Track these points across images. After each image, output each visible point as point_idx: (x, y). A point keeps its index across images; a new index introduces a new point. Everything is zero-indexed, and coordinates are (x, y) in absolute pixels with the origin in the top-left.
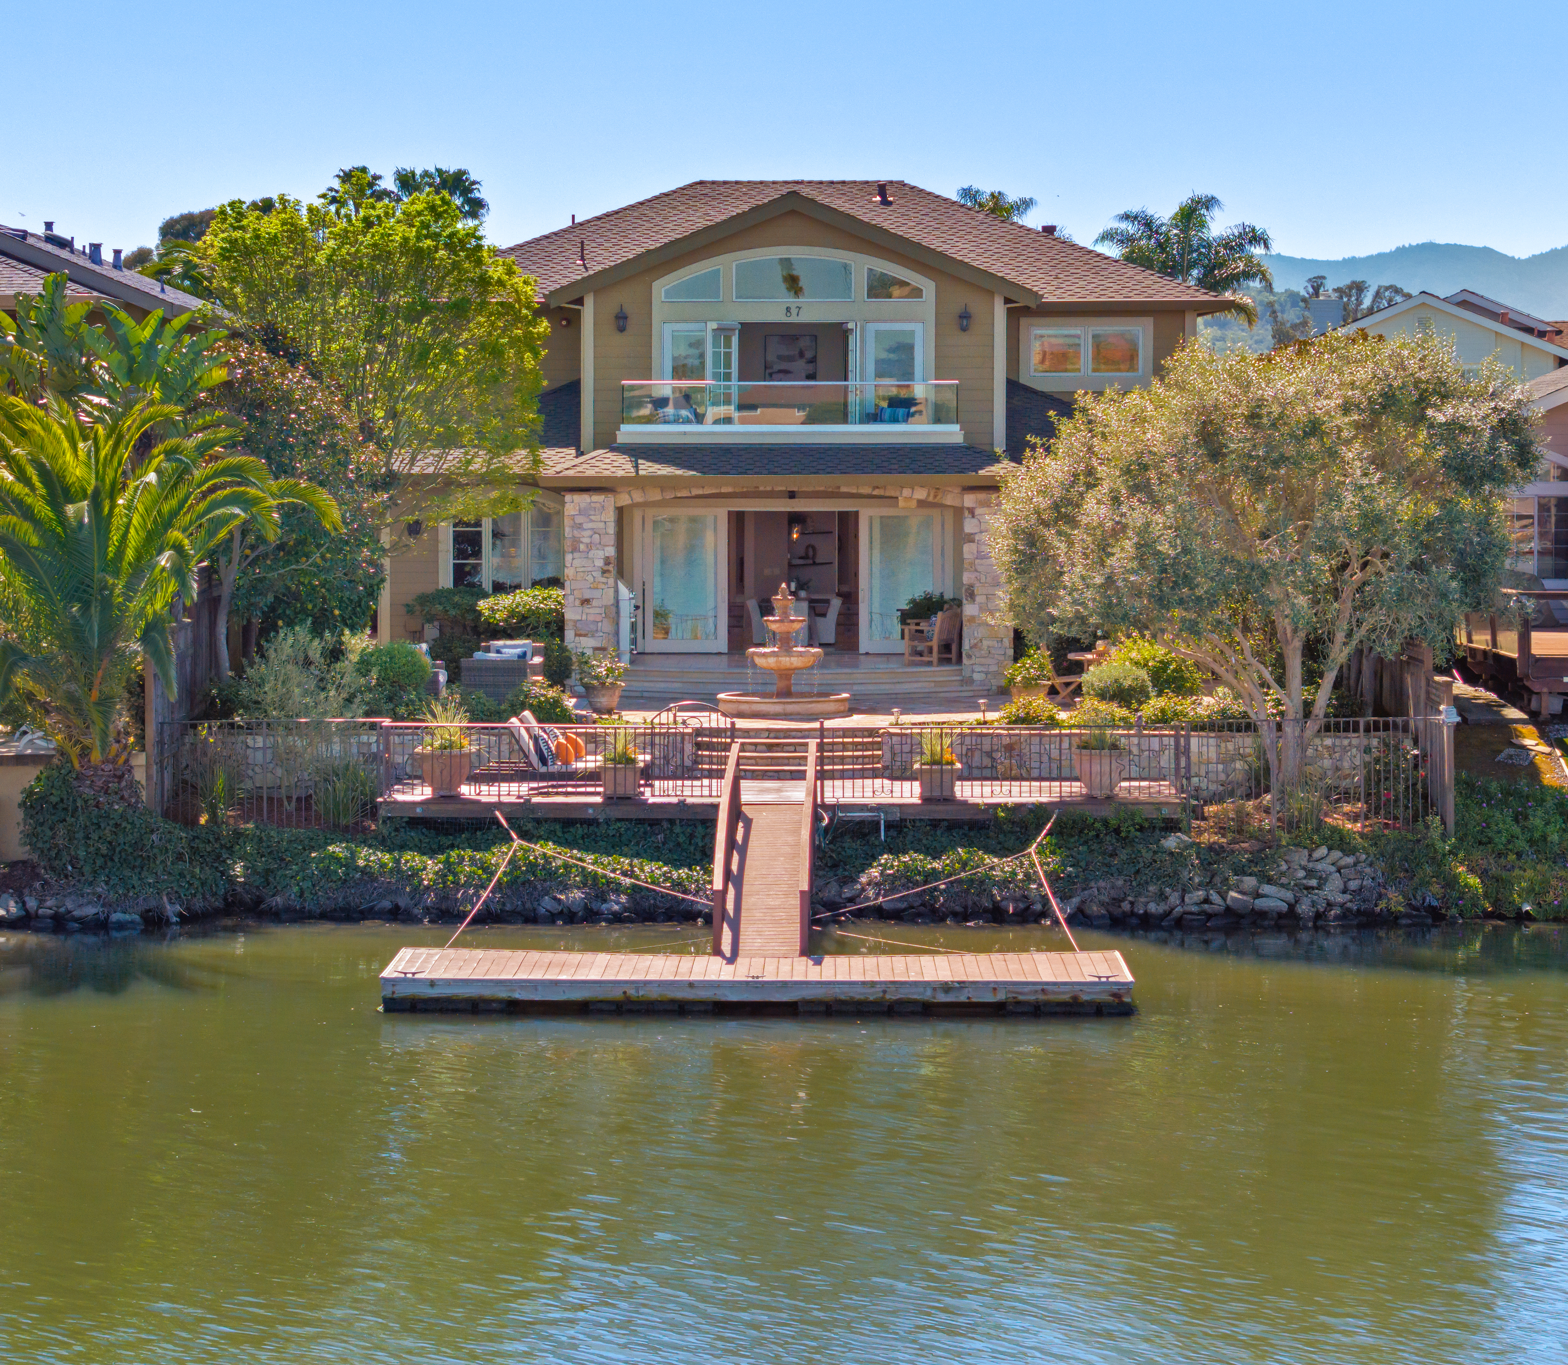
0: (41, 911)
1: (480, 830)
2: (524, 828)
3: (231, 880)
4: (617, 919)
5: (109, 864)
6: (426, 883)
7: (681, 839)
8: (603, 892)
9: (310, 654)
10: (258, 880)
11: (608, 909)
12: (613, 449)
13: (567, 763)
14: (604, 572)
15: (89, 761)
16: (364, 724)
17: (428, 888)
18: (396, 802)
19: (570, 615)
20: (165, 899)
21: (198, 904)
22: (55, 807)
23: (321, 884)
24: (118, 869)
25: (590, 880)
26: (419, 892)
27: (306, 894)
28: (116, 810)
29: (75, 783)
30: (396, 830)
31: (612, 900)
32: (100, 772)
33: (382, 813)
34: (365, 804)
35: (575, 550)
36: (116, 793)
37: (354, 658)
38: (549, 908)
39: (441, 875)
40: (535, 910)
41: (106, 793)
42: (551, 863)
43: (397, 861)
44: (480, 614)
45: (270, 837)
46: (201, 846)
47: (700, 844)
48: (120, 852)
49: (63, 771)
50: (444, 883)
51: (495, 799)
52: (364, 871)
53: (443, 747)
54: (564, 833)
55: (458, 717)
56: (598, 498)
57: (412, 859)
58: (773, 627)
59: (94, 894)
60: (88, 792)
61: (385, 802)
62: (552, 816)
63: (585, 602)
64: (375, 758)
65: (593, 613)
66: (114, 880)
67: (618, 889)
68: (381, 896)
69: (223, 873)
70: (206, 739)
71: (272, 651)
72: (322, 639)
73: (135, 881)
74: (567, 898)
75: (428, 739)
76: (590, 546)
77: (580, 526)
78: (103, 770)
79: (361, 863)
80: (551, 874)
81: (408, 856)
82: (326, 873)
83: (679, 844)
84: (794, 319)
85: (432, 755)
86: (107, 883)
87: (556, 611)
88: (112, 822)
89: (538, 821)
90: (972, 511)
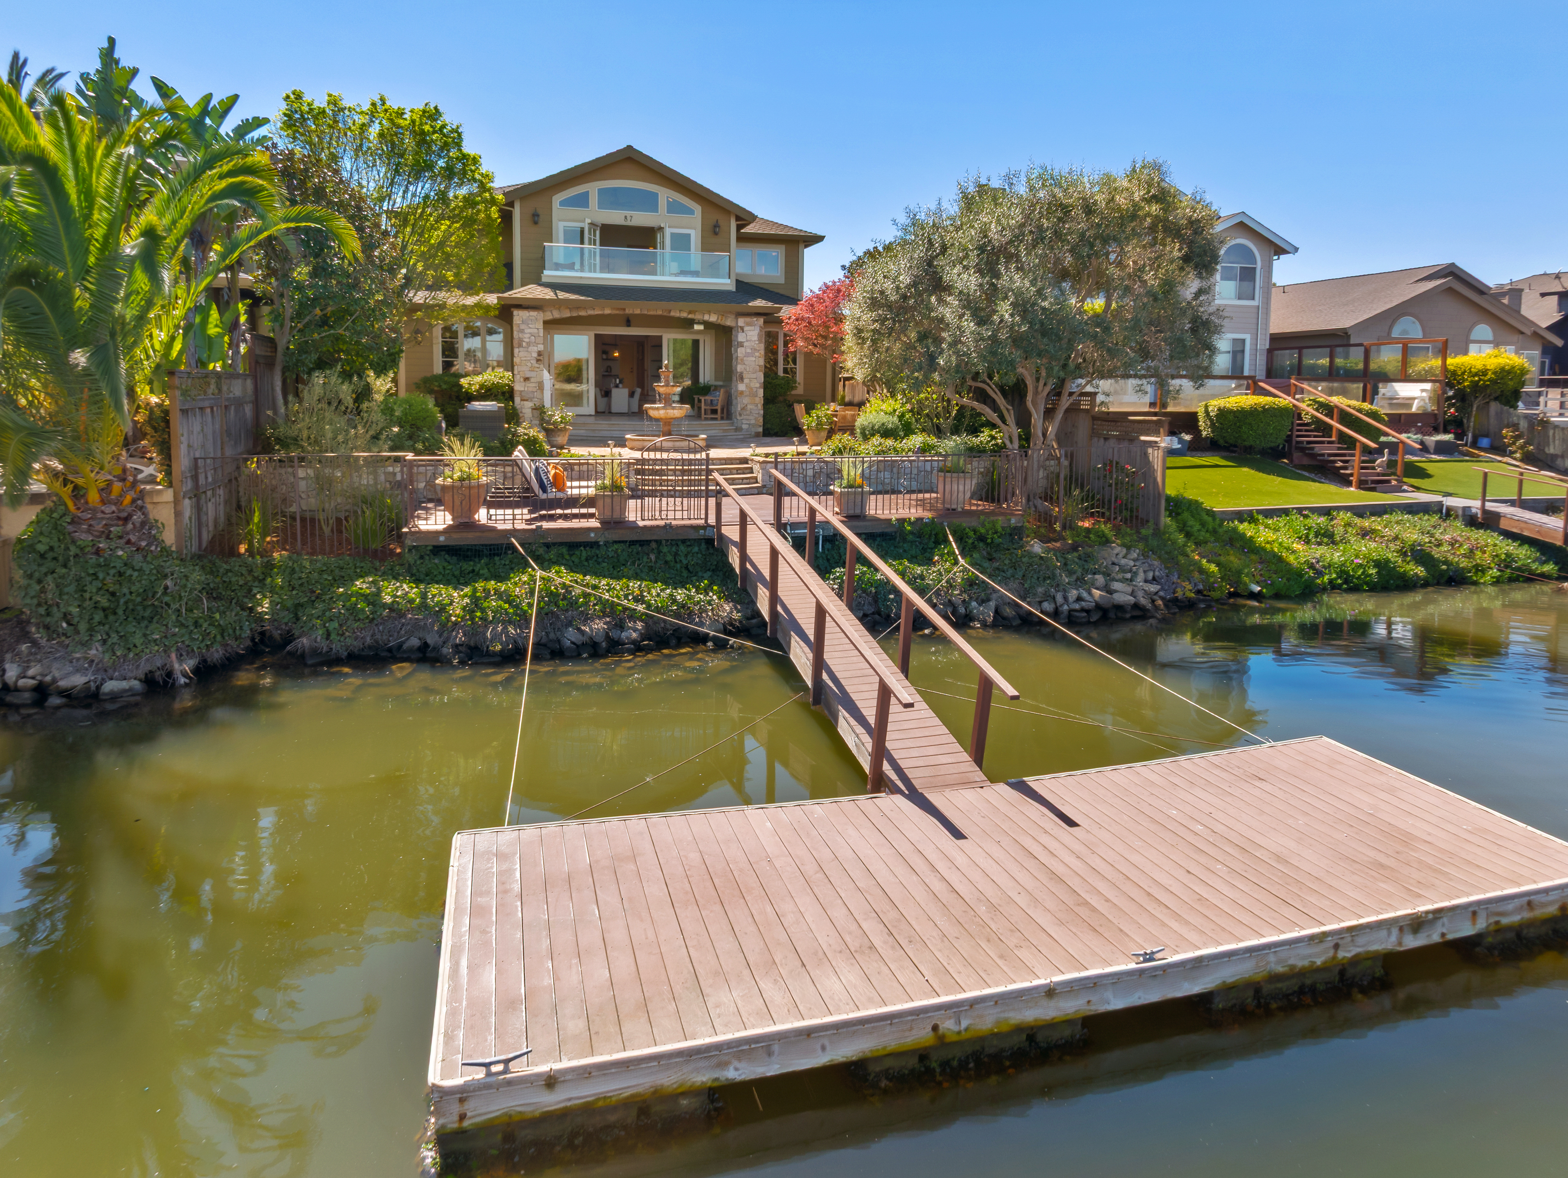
0: (22, 682)
1: (498, 555)
2: (537, 553)
3: (260, 619)
4: (637, 648)
5: (111, 618)
6: (453, 619)
7: (669, 558)
8: (621, 619)
9: (342, 396)
10: (287, 616)
11: (627, 638)
12: (540, 285)
13: (562, 489)
14: (538, 360)
15: (87, 503)
16: (389, 458)
17: (456, 624)
18: (420, 532)
19: (518, 387)
20: (173, 656)
21: (216, 654)
22: (42, 556)
23: (349, 623)
24: (121, 624)
25: (609, 609)
26: (448, 628)
27: (333, 636)
28: (119, 557)
29: (70, 528)
30: (422, 557)
31: (630, 628)
32: (100, 515)
33: (408, 542)
34: (392, 530)
35: (520, 346)
36: (120, 537)
37: (379, 397)
38: (573, 639)
39: (469, 611)
40: (559, 641)
41: (108, 537)
42: (570, 592)
43: (424, 596)
44: (461, 387)
45: (303, 567)
46: (234, 579)
47: (685, 562)
48: (126, 603)
49: (55, 515)
50: (472, 619)
51: (509, 526)
52: (391, 608)
53: (461, 479)
54: (571, 555)
55: (473, 452)
56: (534, 314)
57: (439, 593)
58: (662, 390)
59: (86, 658)
60: (84, 538)
61: (410, 532)
62: (559, 540)
63: (527, 379)
64: (399, 485)
65: (531, 386)
66: (114, 638)
67: (633, 615)
68: (410, 634)
69: (251, 609)
70: (255, 471)
71: (306, 392)
72: (350, 382)
73: (138, 640)
74: (591, 629)
75: (447, 472)
76: (529, 344)
77: (522, 331)
78: (103, 512)
79: (388, 599)
80: (573, 604)
81: (434, 590)
82: (353, 610)
83: (666, 562)
84: (629, 223)
85: (452, 487)
86: (104, 642)
87: (508, 385)
88: (112, 572)
89: (548, 546)
90: (742, 329)
